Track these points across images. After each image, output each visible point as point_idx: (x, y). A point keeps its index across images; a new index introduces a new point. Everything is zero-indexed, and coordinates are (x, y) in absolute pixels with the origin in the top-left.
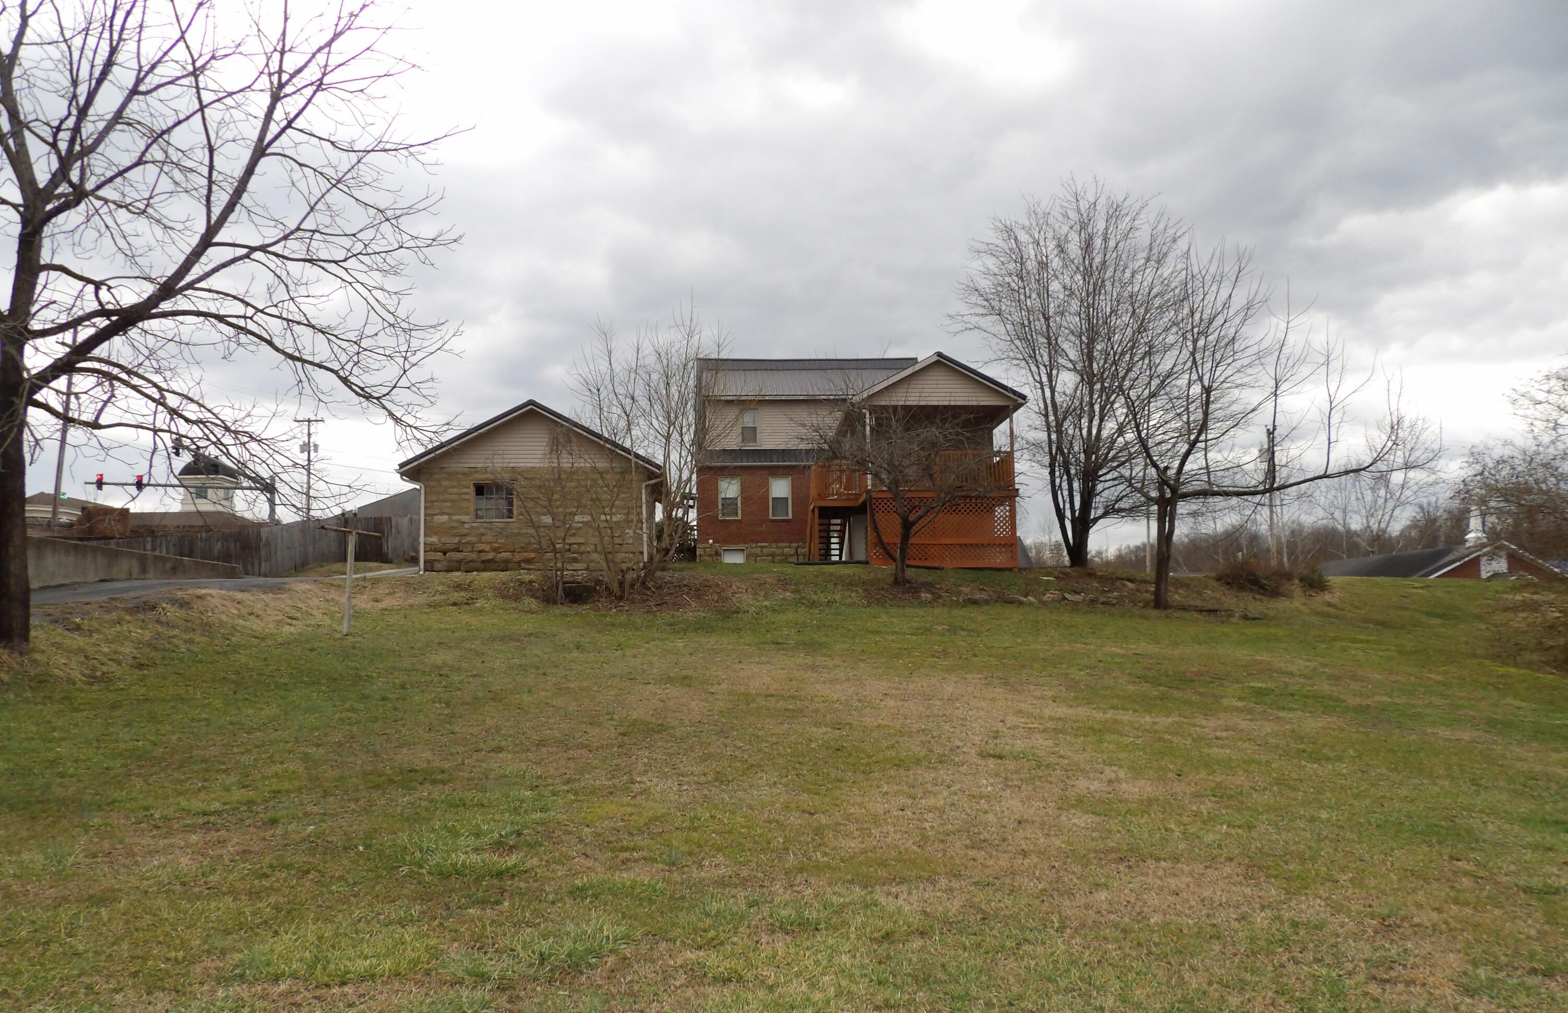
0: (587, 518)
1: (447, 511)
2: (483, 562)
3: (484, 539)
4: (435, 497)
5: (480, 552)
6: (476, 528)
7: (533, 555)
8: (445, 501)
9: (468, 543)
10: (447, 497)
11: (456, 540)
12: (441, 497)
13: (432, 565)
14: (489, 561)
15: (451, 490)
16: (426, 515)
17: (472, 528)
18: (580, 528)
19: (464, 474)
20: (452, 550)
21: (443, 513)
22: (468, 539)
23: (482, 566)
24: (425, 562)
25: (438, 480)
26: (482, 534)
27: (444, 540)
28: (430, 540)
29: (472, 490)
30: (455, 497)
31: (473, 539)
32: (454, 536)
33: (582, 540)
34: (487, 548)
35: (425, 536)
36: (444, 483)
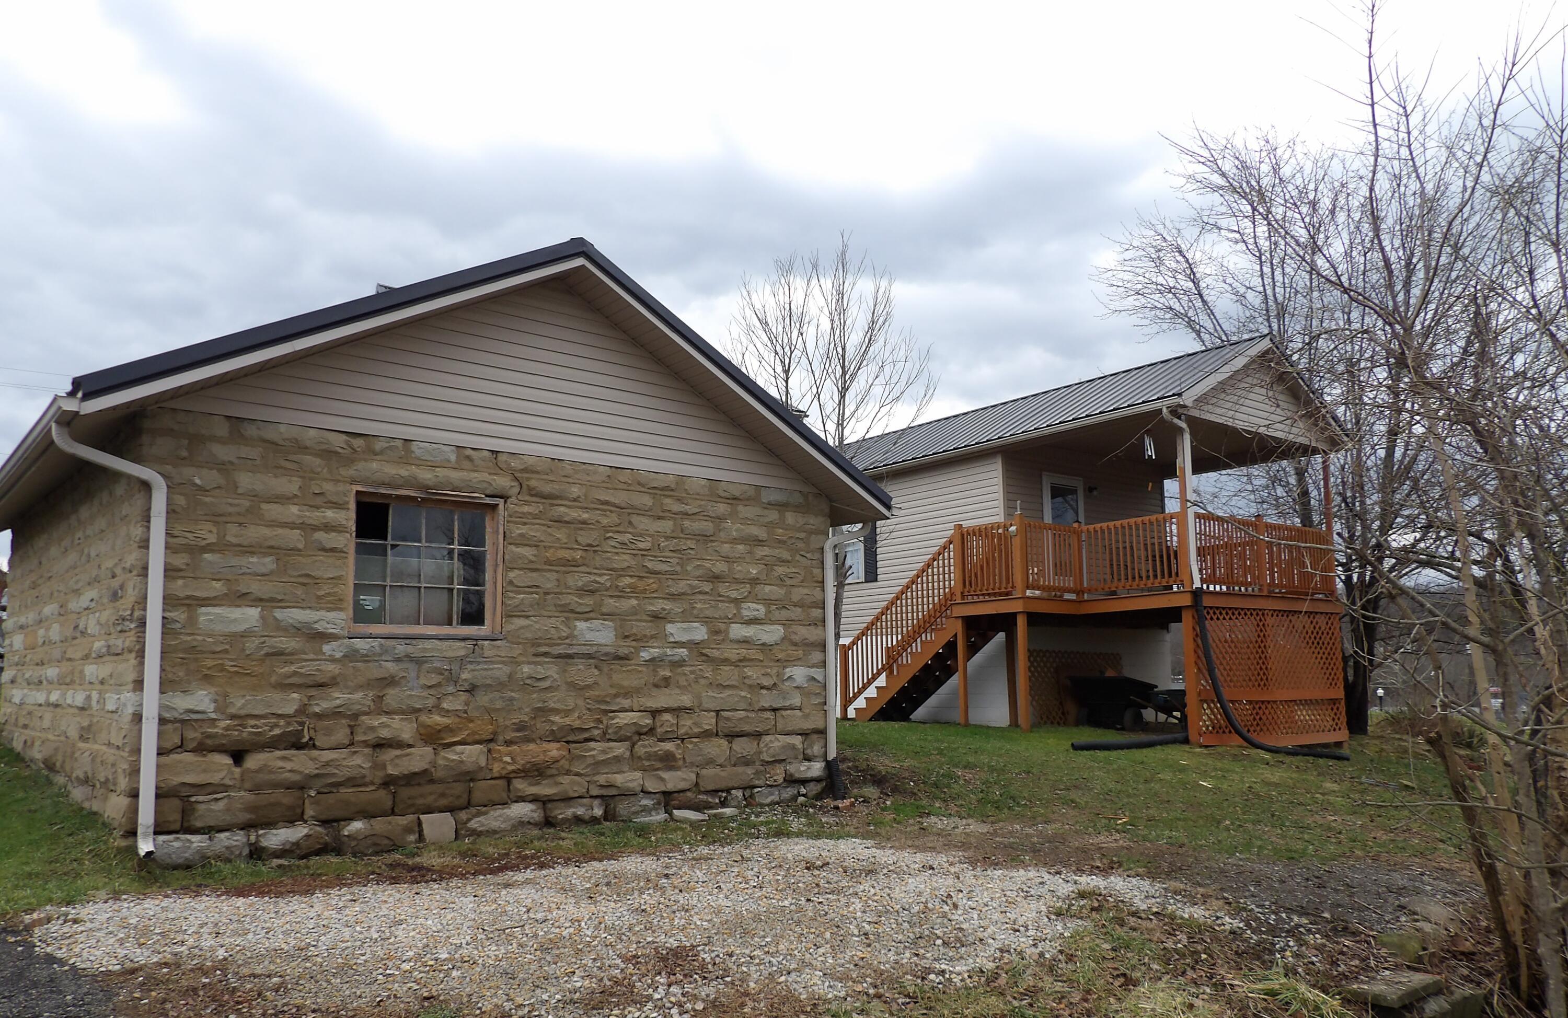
0: (700, 633)
1: (256, 588)
2: (388, 782)
3: (393, 696)
4: (207, 533)
5: (380, 745)
6: (366, 658)
7: (554, 750)
8: (248, 550)
9: (336, 714)
10: (255, 533)
11: (290, 703)
12: (233, 534)
13: (187, 810)
14: (411, 779)
15: (272, 511)
16: (169, 601)
17: (352, 656)
18: (680, 663)
19: (328, 454)
20: (273, 744)
21: (241, 598)
22: (338, 698)
23: (384, 797)
24: (161, 795)
25: (223, 467)
26: (390, 681)
27: (239, 703)
28: (182, 703)
29: (348, 519)
30: (294, 537)
31: (359, 698)
32: (284, 686)
33: (686, 700)
34: (405, 729)
35: (166, 685)
36: (245, 480)
